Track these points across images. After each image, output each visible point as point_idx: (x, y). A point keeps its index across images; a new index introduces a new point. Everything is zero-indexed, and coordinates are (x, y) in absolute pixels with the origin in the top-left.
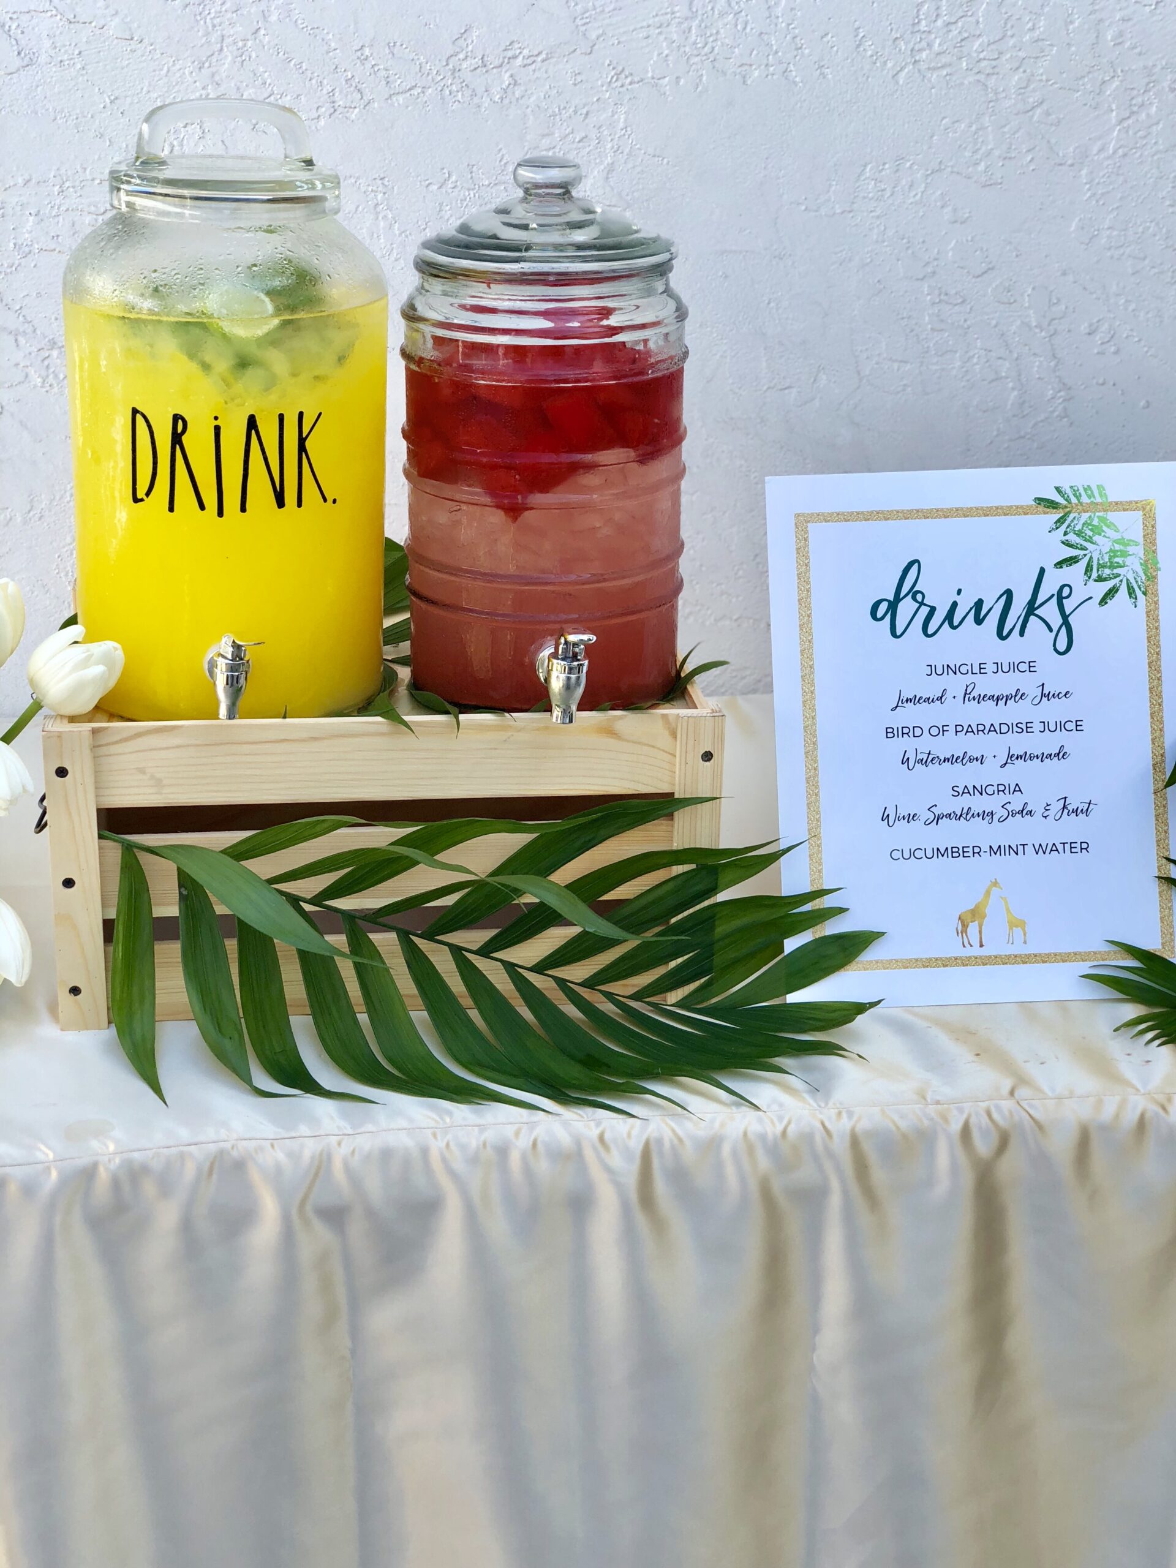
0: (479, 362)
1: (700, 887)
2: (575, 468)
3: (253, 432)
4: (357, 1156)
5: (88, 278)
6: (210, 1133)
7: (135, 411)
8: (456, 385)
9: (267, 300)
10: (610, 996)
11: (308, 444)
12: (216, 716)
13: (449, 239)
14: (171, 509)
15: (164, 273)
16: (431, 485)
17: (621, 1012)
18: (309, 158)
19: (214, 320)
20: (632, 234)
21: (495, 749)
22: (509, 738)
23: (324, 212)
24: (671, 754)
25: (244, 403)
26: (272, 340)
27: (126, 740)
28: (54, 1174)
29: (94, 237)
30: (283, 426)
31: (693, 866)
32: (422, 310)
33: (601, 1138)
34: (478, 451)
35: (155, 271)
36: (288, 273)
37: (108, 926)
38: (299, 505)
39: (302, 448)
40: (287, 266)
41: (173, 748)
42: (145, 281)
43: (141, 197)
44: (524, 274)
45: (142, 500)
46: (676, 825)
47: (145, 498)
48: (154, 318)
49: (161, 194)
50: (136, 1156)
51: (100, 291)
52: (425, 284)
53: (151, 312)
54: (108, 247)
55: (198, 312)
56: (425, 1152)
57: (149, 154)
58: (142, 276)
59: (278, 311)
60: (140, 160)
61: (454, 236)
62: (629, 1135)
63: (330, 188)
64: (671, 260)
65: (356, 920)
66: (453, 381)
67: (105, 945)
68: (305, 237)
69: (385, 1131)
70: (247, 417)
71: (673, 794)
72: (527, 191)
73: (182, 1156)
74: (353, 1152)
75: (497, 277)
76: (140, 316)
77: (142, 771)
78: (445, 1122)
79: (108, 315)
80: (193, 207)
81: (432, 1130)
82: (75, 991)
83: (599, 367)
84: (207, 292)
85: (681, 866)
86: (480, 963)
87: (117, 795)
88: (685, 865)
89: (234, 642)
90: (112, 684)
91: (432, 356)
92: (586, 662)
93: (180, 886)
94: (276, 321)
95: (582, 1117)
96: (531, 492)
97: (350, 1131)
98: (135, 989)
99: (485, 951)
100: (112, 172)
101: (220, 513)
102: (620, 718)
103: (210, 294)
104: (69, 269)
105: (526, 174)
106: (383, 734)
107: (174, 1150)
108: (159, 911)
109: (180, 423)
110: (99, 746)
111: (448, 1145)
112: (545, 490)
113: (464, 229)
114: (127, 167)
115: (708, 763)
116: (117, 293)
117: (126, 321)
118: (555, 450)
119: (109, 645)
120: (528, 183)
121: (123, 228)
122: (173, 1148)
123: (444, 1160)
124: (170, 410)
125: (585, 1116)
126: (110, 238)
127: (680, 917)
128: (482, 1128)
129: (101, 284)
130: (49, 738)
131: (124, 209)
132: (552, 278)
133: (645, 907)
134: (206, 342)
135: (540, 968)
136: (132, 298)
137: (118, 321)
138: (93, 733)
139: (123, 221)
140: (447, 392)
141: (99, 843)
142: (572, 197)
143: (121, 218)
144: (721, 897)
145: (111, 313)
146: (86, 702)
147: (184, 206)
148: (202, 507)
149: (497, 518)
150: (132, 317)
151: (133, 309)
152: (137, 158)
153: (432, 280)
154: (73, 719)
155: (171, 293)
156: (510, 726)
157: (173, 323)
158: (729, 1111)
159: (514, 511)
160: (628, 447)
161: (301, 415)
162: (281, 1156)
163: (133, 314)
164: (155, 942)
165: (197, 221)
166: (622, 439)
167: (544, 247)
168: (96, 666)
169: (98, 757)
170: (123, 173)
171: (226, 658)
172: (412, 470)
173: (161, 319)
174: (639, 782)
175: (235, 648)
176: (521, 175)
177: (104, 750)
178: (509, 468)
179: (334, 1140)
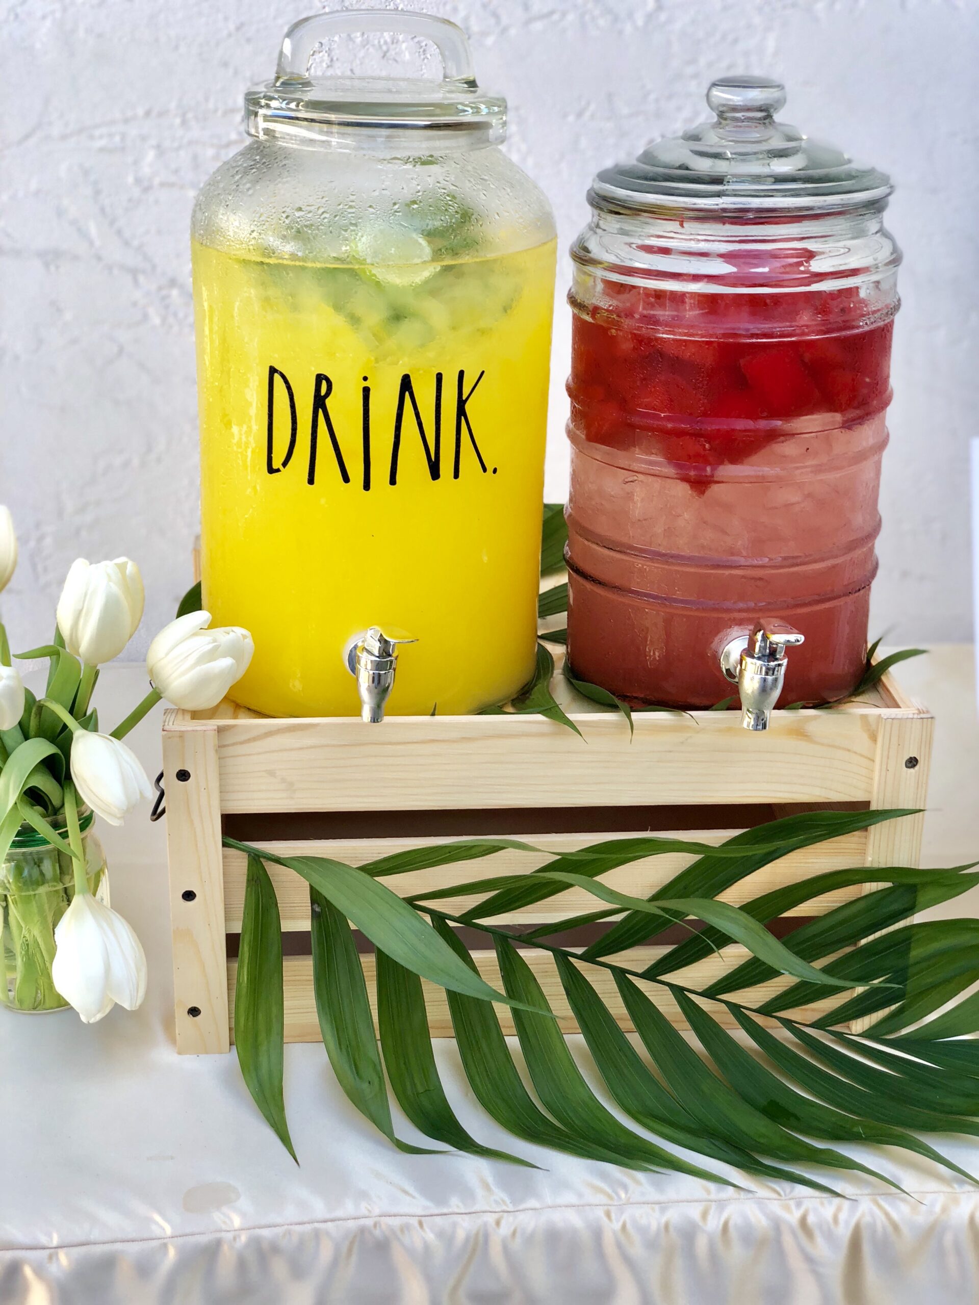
0: (663, 314)
1: (896, 907)
2: (773, 436)
3: (407, 394)
4: (518, 1240)
5: (221, 216)
6: (349, 1208)
7: (273, 371)
8: (640, 340)
9: (423, 242)
10: (788, 1024)
11: (468, 407)
12: (359, 714)
13: (630, 168)
14: (311, 481)
15: (310, 212)
16: (601, 451)
17: (799, 1042)
18: (472, 78)
19: (367, 266)
20: (844, 165)
21: (670, 752)
22: (687, 740)
23: (488, 141)
24: (869, 759)
25: (398, 362)
26: (431, 289)
27: (254, 739)
28: (172, 1253)
29: (228, 168)
30: (441, 386)
31: (888, 885)
32: (596, 251)
33: (803, 1222)
34: (662, 415)
35: (300, 209)
36: (452, 210)
37: (233, 943)
38: (456, 476)
39: (461, 412)
40: (450, 202)
41: (307, 748)
42: (287, 221)
43: (282, 123)
44: (724, 210)
45: (278, 470)
46: (872, 837)
47: (281, 468)
48: (297, 263)
49: (306, 120)
50: (266, 1233)
51: (235, 232)
52: (601, 223)
53: (293, 256)
54: (245, 181)
55: (348, 256)
56: (597, 1234)
57: (292, 73)
58: (284, 215)
59: (437, 254)
60: (281, 80)
61: (634, 166)
62: (836, 1219)
63: (497, 113)
64: (889, 194)
65: (509, 939)
66: (635, 334)
67: (227, 961)
68: (470, 168)
69: (550, 1207)
70: (400, 378)
71: (867, 804)
72: (721, 115)
73: (317, 1234)
74: (514, 1233)
75: (692, 214)
76: (280, 261)
77: (271, 773)
78: (619, 1198)
79: (244, 260)
80: (343, 135)
81: (606, 1208)
82: (194, 1012)
83: (805, 318)
84: (360, 234)
85: (875, 883)
86: (643, 985)
87: (242, 800)
88: (879, 883)
89: (381, 635)
90: (239, 676)
91: (610, 306)
92: (785, 662)
93: (312, 903)
94: (437, 267)
95: (779, 1194)
96: (721, 463)
97: (511, 1208)
98: (261, 1017)
99: (651, 974)
100: (248, 94)
101: (367, 486)
102: (815, 718)
103: (362, 236)
104: (199, 206)
105: (723, 95)
106: (542, 735)
107: (308, 1227)
108: (288, 926)
109: (324, 384)
110: (224, 746)
111: (624, 1227)
112: (734, 461)
113: (648, 157)
114: (267, 88)
115: (912, 770)
116: (255, 234)
117: (265, 266)
118: (754, 416)
119: (239, 631)
120: (724, 105)
121: (261, 160)
122: (306, 1225)
123: (619, 1246)
124: (313, 369)
125: (782, 1193)
126: (246, 172)
127: (871, 938)
128: (663, 1206)
129: (236, 223)
130: (169, 738)
131: (262, 137)
132: (751, 215)
133: (831, 928)
134: (356, 292)
135: (711, 993)
136: (273, 241)
137: (255, 267)
138: (218, 732)
139: (262, 151)
140: (627, 346)
141: (223, 851)
142: (774, 122)
143: (258, 148)
144: (918, 918)
145: (248, 257)
146: (213, 696)
147: (329, 133)
148: (346, 479)
149: (682, 490)
150: (271, 263)
151: (273, 254)
152: (277, 78)
153: (611, 218)
154: (196, 715)
155: (317, 235)
156: (689, 727)
157: (319, 269)
158: (950, 1190)
159: (700, 484)
160: (836, 411)
161: (461, 374)
162: (430, 1236)
163: (273, 259)
164: (284, 958)
165: (347, 151)
166: (830, 403)
167: (741, 179)
168: (224, 659)
169: (224, 758)
170: (262, 95)
171: (372, 654)
172: (578, 432)
173: (305, 264)
174: (831, 790)
175: (382, 642)
176: (716, 96)
177: (230, 751)
178: (697, 435)
179: (490, 1219)
